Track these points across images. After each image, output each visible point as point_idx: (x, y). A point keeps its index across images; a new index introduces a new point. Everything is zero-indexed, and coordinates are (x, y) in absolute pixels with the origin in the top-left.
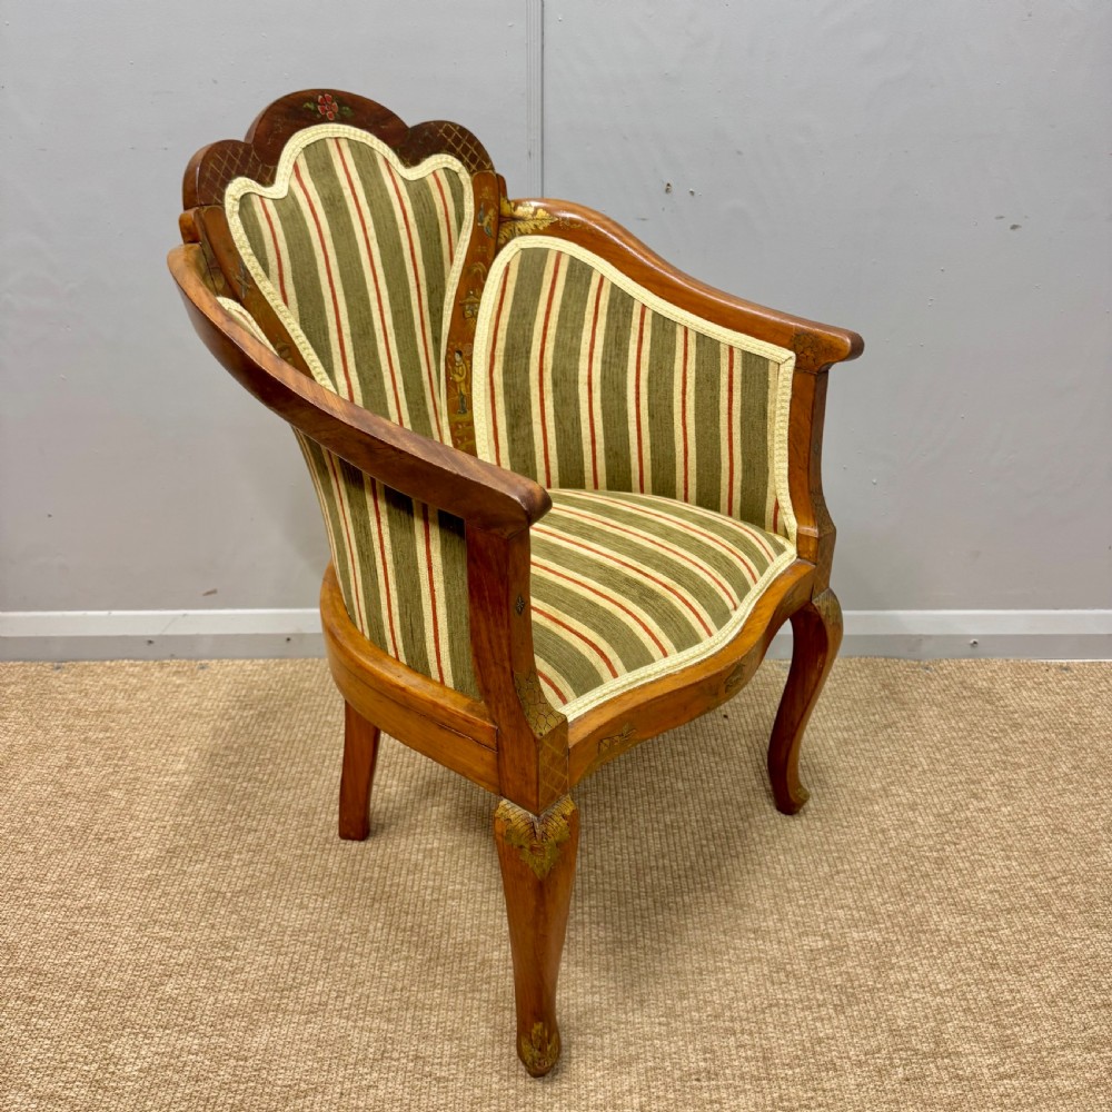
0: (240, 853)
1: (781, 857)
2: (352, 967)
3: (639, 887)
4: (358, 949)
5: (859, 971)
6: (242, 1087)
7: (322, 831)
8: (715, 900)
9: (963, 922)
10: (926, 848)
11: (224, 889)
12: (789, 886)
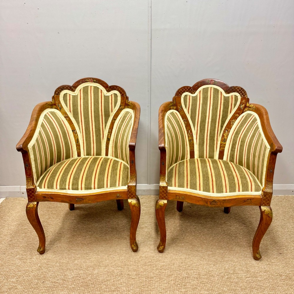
0: (88, 236)
1: (202, 236)
2: (113, 258)
5: (218, 258)
6: (93, 280)
7: (105, 231)
8: (188, 244)
9: (240, 249)
11: (85, 243)
12: (204, 242)
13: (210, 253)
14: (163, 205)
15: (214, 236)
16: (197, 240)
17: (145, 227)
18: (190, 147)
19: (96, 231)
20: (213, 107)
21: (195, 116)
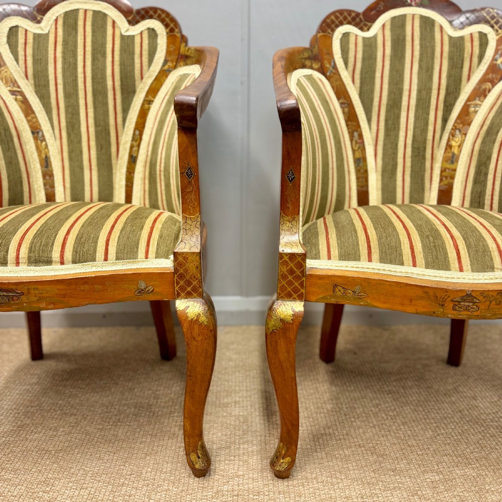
0: (64, 427)
3: (315, 446)
4: (135, 484)
7: (116, 415)
8: (364, 452)
10: (489, 420)
12: (410, 443)
13: (437, 478)
14: (289, 319)
15: (435, 425)
16: (389, 437)
17: (233, 404)
18: (358, 178)
19: (91, 413)
20: (420, 66)
21: (372, 91)
